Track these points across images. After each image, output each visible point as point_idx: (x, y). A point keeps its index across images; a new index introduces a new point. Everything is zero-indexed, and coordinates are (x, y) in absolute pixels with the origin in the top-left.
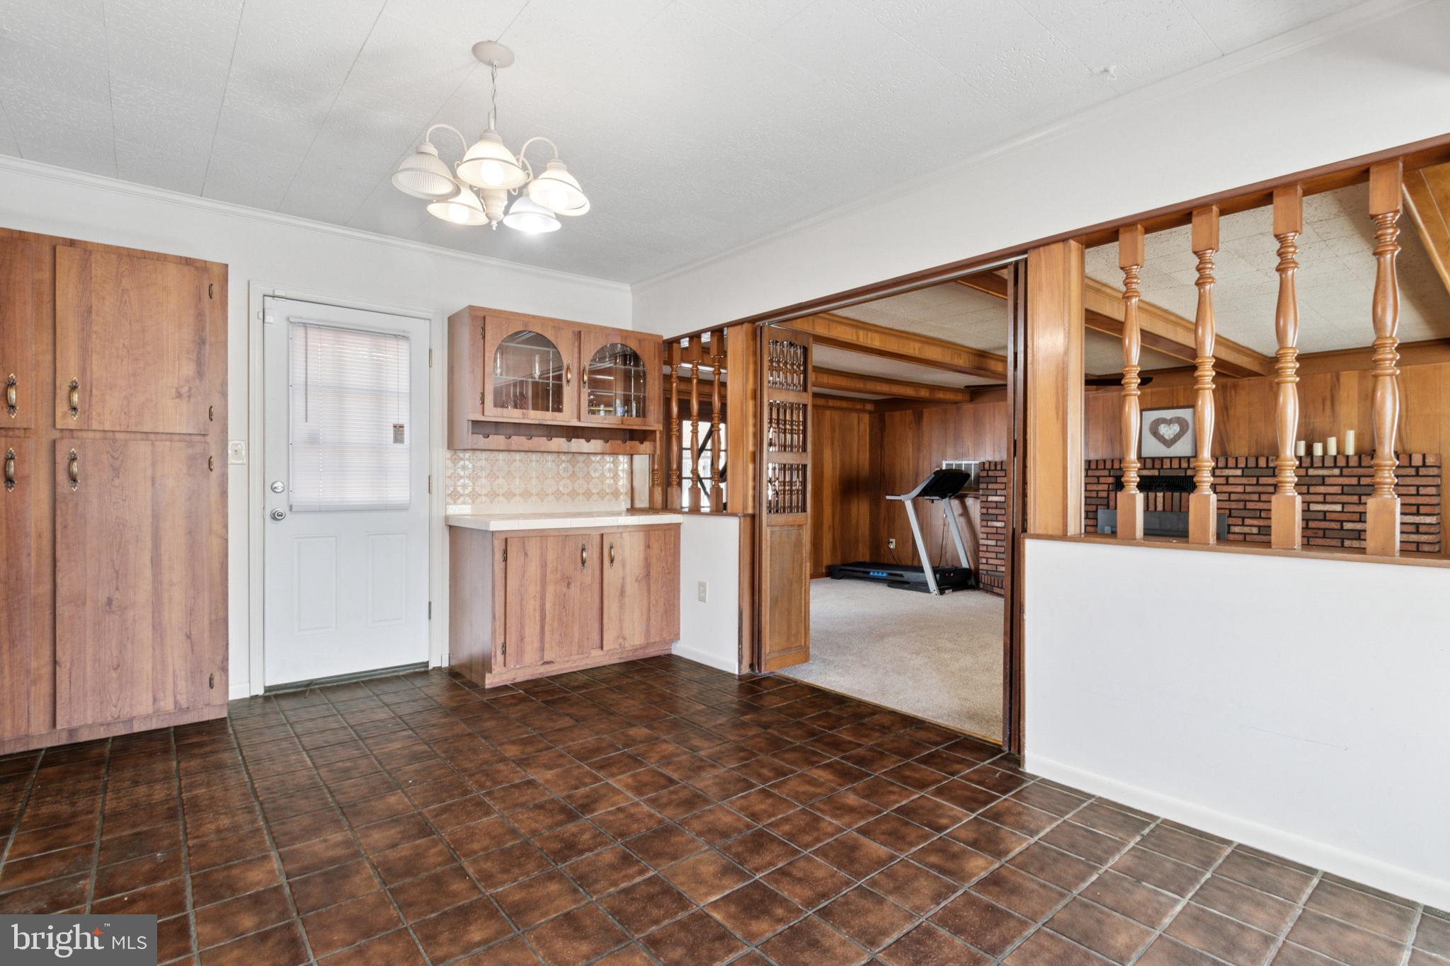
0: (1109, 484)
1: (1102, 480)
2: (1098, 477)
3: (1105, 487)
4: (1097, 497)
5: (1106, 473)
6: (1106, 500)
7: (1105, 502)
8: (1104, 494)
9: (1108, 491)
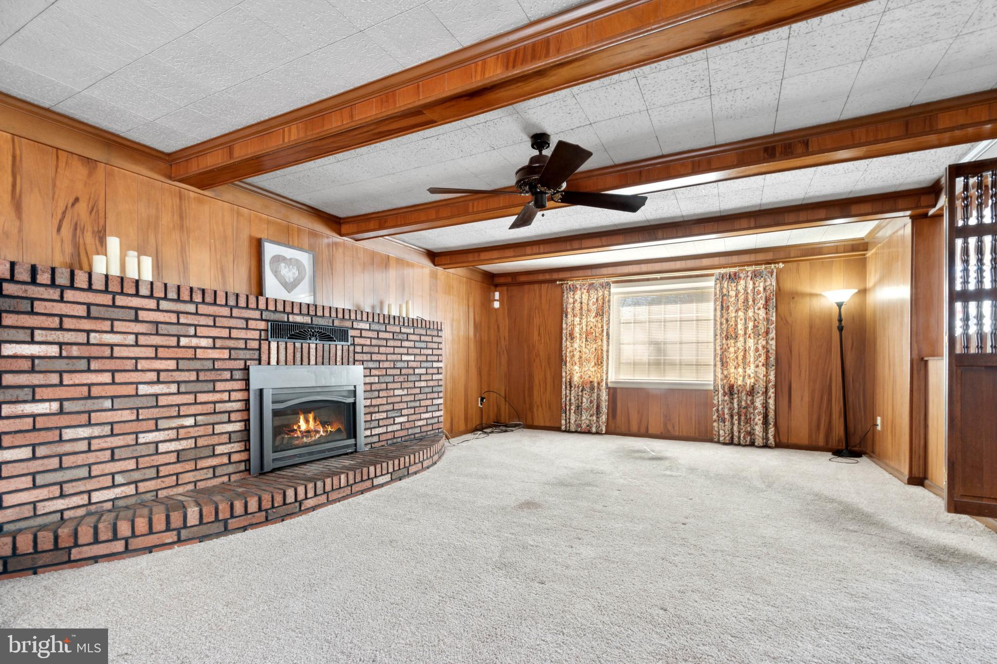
0: (260, 330)
1: (252, 324)
2: (247, 320)
3: (256, 334)
4: (246, 348)
5: (257, 314)
6: (257, 353)
7: (256, 356)
8: (254, 345)
9: (260, 340)
